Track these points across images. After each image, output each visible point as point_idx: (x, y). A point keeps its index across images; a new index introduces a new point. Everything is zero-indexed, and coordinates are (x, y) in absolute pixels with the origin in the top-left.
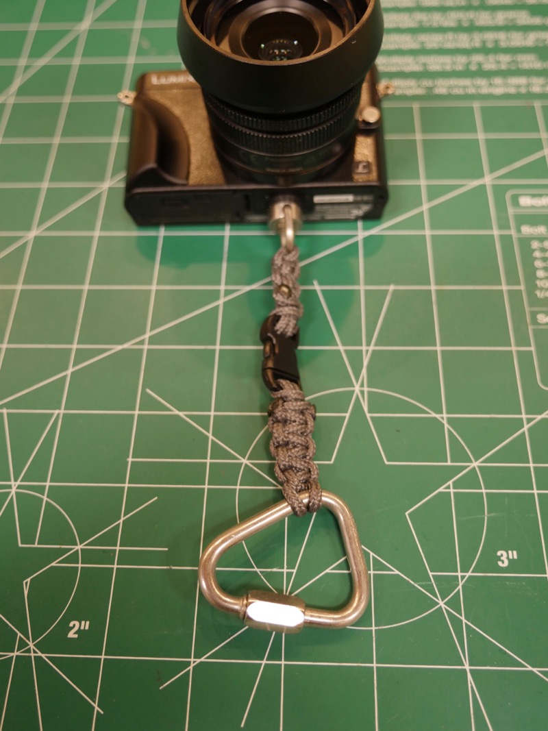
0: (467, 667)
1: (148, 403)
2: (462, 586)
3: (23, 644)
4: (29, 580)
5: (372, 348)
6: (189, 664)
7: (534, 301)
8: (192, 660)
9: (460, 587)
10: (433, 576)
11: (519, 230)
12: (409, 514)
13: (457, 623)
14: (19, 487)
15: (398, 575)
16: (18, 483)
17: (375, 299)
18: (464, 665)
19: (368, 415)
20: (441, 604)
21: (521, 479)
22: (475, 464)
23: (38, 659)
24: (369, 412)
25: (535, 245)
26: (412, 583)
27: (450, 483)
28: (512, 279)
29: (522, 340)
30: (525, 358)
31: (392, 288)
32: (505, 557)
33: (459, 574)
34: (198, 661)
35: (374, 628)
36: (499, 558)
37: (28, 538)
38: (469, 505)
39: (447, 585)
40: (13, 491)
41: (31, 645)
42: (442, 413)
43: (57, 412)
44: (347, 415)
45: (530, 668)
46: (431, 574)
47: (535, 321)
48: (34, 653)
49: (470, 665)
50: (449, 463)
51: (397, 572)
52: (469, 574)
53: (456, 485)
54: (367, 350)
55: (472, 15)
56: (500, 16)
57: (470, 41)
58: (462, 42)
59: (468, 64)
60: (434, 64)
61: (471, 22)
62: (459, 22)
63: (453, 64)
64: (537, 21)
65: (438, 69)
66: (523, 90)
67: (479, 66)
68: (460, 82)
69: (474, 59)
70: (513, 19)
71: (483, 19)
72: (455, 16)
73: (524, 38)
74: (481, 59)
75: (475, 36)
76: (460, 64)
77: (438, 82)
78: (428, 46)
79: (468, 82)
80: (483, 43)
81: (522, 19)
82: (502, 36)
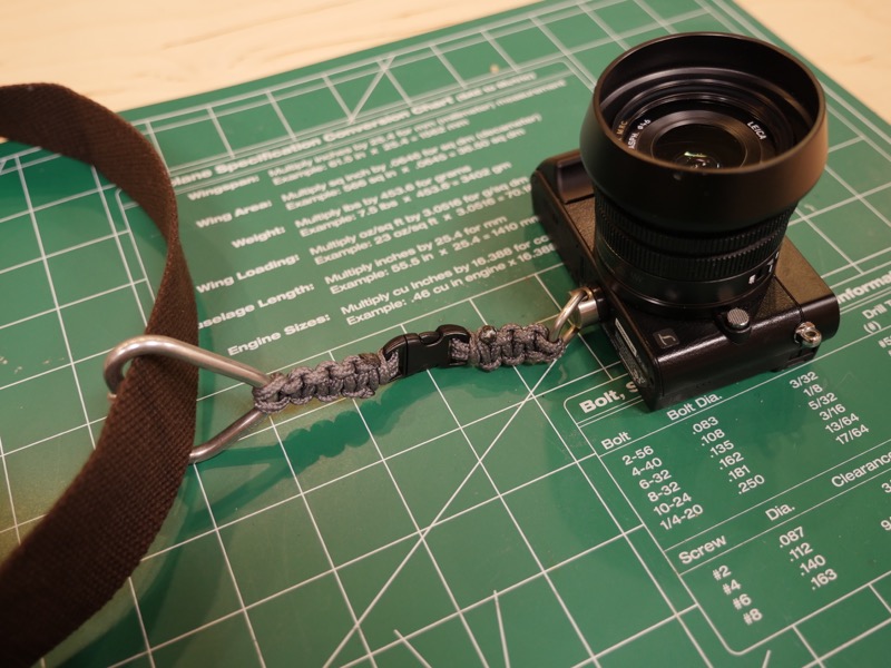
55: (410, 187)
56: (440, 178)
57: (424, 219)
58: (415, 223)
59: (436, 249)
60: (399, 262)
61: (412, 194)
62: (398, 198)
63: (418, 255)
64: (486, 172)
65: (404, 266)
66: (512, 263)
67: (448, 246)
68: (440, 277)
69: (439, 242)
70: (458, 177)
71: (425, 188)
72: (391, 193)
73: (482, 198)
74: (447, 238)
75: (427, 212)
76: (426, 252)
77: (415, 286)
78: (379, 241)
79: (448, 274)
80: (439, 216)
81: (467, 174)
82: (457, 202)
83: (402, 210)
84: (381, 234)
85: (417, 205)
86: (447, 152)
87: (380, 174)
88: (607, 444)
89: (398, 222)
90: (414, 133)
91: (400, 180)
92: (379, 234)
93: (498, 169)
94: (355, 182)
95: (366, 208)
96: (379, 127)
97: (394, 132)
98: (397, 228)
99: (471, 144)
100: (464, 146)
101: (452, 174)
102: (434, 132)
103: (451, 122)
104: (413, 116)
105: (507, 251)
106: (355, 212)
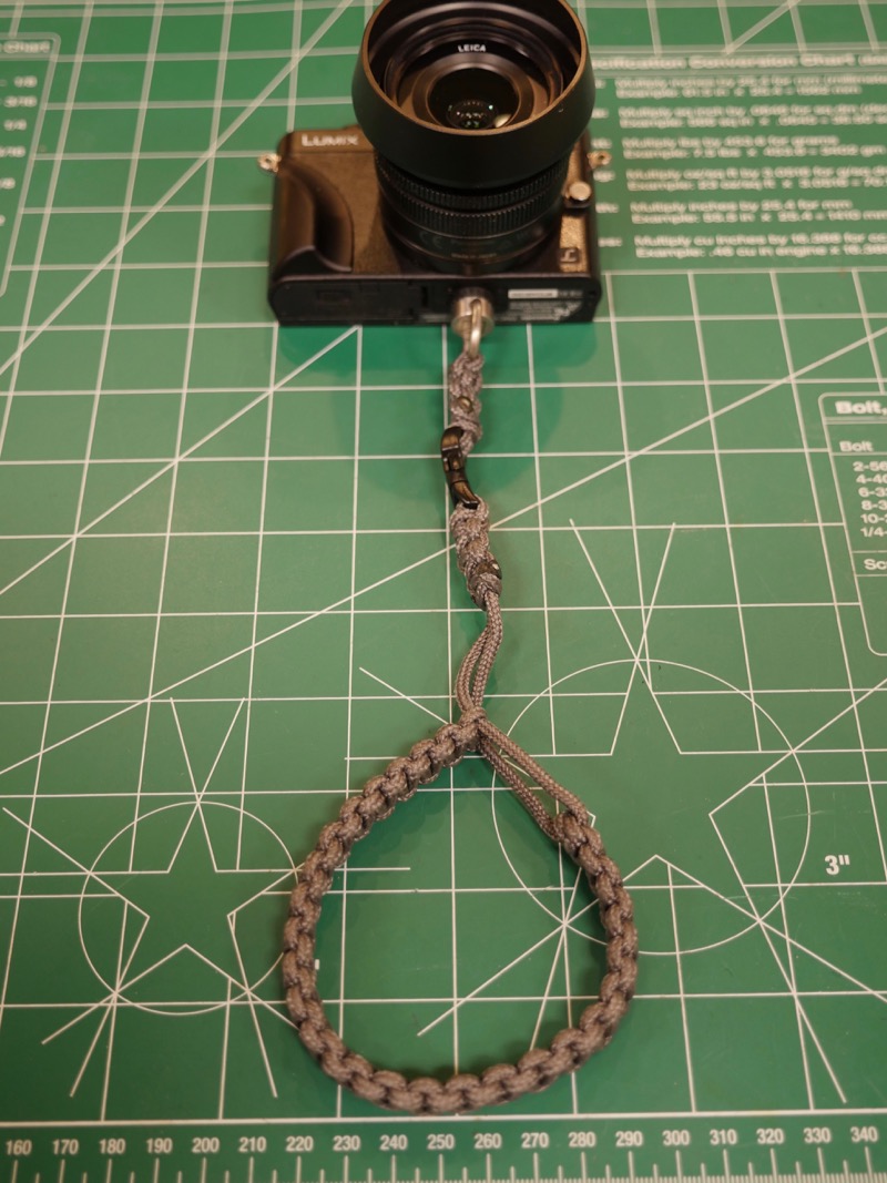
0: (794, 993)
1: (363, 685)
2: (785, 899)
3: (236, 991)
4: (234, 913)
5: (651, 607)
6: (451, 1005)
7: (860, 541)
8: (455, 999)
9: (781, 900)
10: (748, 888)
11: (836, 448)
12: (713, 816)
13: (780, 943)
14: (205, 798)
15: (704, 889)
16: (203, 793)
17: (652, 543)
18: (789, 991)
19: (653, 694)
20: (759, 921)
21: (852, 767)
22: (793, 751)
23: (258, 1008)
24: (654, 690)
25: (859, 466)
26: (722, 897)
27: (763, 775)
28: (830, 513)
29: (846, 593)
30: (850, 615)
31: (674, 527)
32: (835, 863)
33: (780, 885)
34: (463, 1000)
35: (678, 953)
36: (827, 865)
37: (227, 862)
38: (788, 802)
39: (765, 899)
40: (198, 803)
41: (248, 991)
42: (748, 689)
43: (243, 700)
44: (627, 694)
45: (870, 992)
46: (744, 886)
47: (861, 568)
48: (253, 1001)
49: (799, 990)
50: (760, 751)
51: (702, 886)
52: (792, 884)
53: (770, 778)
54: (647, 609)
55: (760, 141)
56: (799, 142)
57: (761, 178)
58: (750, 179)
59: (759, 212)
60: (713, 212)
61: (760, 149)
62: (744, 149)
63: (738, 212)
64: (852, 150)
65: (718, 218)
66: (835, 251)
67: (774, 213)
68: (751, 240)
69: (767, 205)
70: (818, 147)
71: (777, 147)
72: (738, 141)
73: (835, 175)
74: (776, 205)
75: (768, 172)
76: (748, 212)
77: (720, 240)
78: (703, 186)
79: (761, 240)
80: (779, 181)
81: (831, 146)
82: (804, 172)
83: (742, 162)
84: (709, 179)
85: (761, 161)
86: (819, 116)
87: (735, 116)
88: (846, 446)
89: (732, 172)
90: (793, 85)
91: (754, 130)
92: (706, 179)
93: (868, 151)
94: (704, 118)
95: (703, 148)
96: (756, 67)
97: (770, 77)
98: (728, 179)
99: (851, 115)
100: (842, 114)
101: (814, 141)
102: (814, 91)
103: (838, 84)
104: (800, 65)
105: (835, 238)
106: (691, 150)
